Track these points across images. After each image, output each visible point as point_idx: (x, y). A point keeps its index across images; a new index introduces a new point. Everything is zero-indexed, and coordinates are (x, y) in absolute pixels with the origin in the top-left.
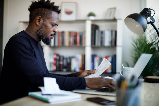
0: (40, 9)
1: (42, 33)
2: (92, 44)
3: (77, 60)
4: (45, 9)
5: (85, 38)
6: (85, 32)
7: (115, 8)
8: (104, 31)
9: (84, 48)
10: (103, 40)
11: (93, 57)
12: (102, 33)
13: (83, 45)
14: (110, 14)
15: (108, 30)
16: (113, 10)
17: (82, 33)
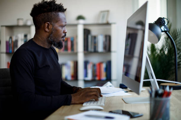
0: (45, 14)
1: (53, 39)
2: (85, 50)
3: (69, 67)
4: (50, 13)
5: (77, 43)
6: (77, 37)
7: (108, 11)
8: (97, 36)
9: (76, 54)
10: (96, 45)
11: (86, 63)
12: (95, 37)
13: (75, 51)
14: (103, 17)
15: (102, 35)
16: (106, 13)
17: (73, 38)
